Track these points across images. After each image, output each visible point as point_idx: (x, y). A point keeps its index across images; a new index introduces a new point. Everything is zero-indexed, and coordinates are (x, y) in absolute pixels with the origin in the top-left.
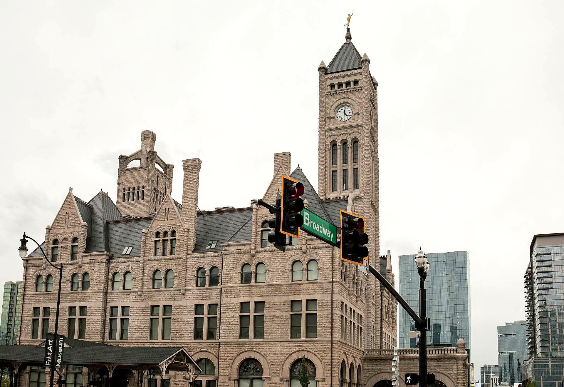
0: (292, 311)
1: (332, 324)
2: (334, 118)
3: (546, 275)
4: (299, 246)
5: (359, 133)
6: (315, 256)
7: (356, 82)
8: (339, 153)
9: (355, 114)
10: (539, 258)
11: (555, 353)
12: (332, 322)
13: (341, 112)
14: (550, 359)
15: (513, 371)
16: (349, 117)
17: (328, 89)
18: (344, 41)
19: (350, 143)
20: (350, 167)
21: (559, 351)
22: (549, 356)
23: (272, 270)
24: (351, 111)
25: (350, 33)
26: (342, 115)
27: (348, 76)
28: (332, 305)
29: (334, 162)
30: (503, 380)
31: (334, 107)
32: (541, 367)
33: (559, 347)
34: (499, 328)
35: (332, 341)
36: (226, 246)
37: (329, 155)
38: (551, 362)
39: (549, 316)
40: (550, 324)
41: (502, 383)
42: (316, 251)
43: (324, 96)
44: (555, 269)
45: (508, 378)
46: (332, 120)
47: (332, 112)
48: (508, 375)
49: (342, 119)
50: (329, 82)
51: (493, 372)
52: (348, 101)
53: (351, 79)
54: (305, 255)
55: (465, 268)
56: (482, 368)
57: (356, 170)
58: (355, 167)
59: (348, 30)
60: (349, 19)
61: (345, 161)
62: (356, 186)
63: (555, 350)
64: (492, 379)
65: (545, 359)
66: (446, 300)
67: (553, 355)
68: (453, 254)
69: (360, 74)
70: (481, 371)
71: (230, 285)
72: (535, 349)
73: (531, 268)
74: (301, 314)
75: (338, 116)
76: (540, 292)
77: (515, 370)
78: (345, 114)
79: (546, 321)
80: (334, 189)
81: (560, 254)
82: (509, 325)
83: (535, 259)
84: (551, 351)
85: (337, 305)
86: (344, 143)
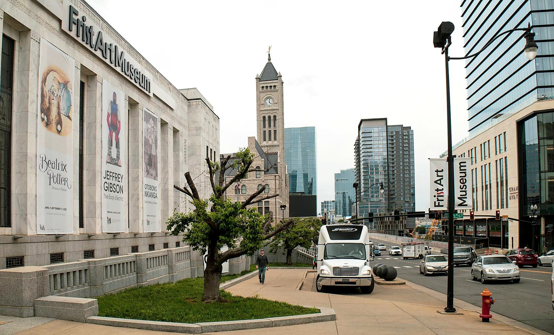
0: (258, 206)
1: (276, 211)
2: (264, 104)
3: (368, 146)
4: (261, 179)
5: (277, 113)
6: (268, 183)
7: (275, 86)
8: (267, 122)
9: (275, 103)
10: (364, 135)
11: (373, 199)
12: (276, 210)
13: (267, 101)
14: (369, 203)
15: (345, 206)
16: (271, 104)
17: (261, 90)
18: (267, 61)
19: (272, 118)
20: (272, 129)
21: (375, 197)
22: (369, 201)
23: (249, 188)
24: (272, 101)
25: (270, 57)
26: (268, 103)
27: (271, 83)
28: (276, 203)
29: (264, 127)
30: (338, 213)
31: (264, 99)
32: (364, 208)
33: (375, 195)
34: (336, 175)
35: (276, 218)
36: (228, 178)
37: (262, 123)
38: (370, 205)
39: (370, 174)
40: (370, 180)
41: (337, 216)
42: (268, 180)
43: (259, 93)
44: (374, 143)
45: (342, 212)
46: (263, 105)
47: (263, 101)
48: (342, 209)
49: (268, 105)
50: (261, 86)
51: (331, 206)
52: (271, 96)
53: (273, 85)
54: (263, 182)
55: (314, 138)
56: (322, 203)
57: (275, 131)
58: (275, 129)
59: (269, 55)
60: (270, 49)
61: (270, 126)
62: (275, 139)
63: (373, 196)
64: (330, 211)
65: (366, 203)
66: (301, 161)
67: (371, 200)
68: (306, 128)
69: (277, 82)
70: (322, 205)
71: (230, 195)
72: (360, 196)
73: (358, 140)
74: (262, 207)
75: (266, 103)
76: (364, 158)
77: (346, 205)
78: (269, 102)
79: (368, 178)
80: (265, 140)
81: (377, 133)
82: (343, 172)
83: (361, 136)
84: (370, 197)
85: (277, 203)
86: (269, 117)
